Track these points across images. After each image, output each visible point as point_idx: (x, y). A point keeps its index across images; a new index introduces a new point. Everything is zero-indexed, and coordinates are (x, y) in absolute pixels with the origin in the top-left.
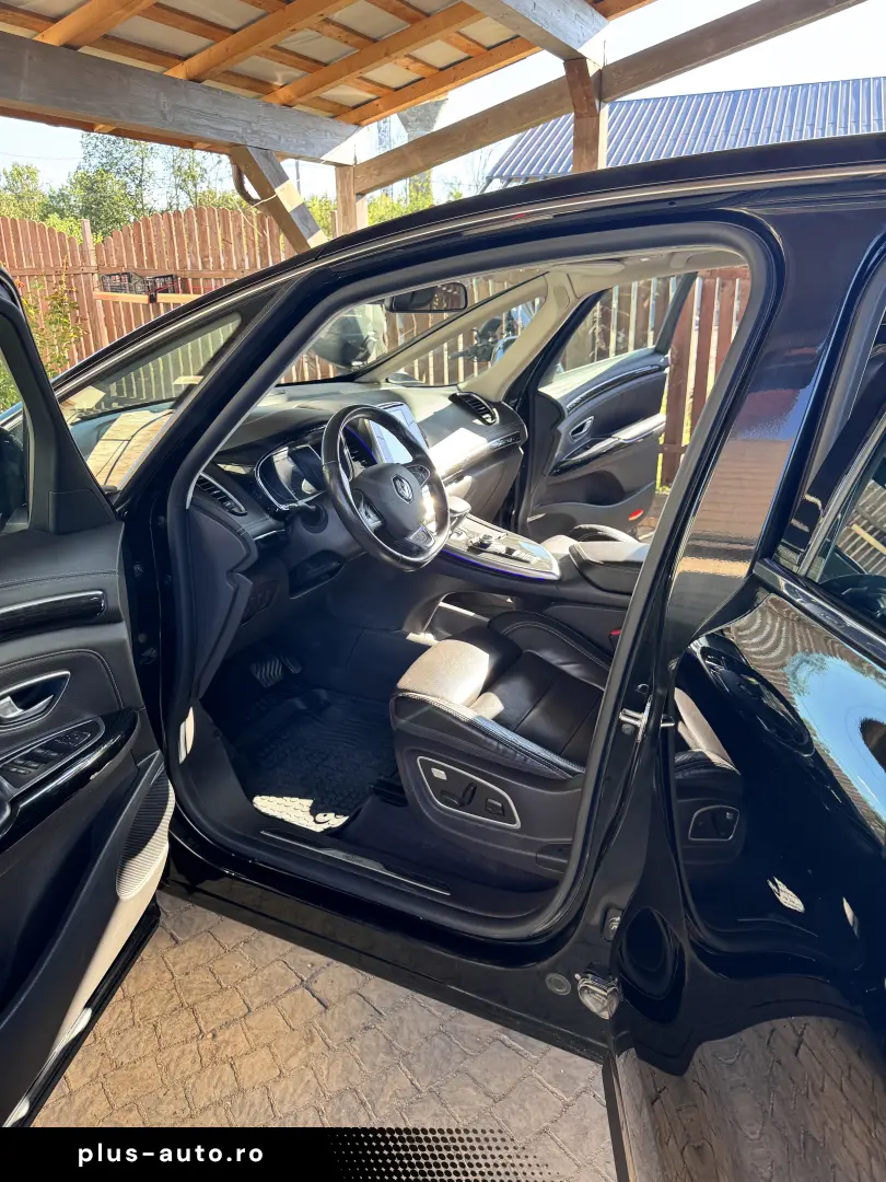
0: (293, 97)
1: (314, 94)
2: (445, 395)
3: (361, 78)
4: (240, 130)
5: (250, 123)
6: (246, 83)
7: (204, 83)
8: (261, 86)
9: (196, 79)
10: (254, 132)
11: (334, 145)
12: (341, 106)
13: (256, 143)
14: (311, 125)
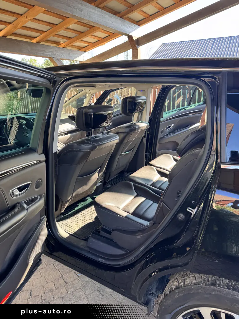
0: (65, 46)
1: (71, 44)
2: (67, 116)
3: (82, 40)
4: (50, 54)
5: (53, 52)
6: (53, 43)
7: (41, 43)
8: (58, 43)
9: (38, 43)
10: (54, 54)
11: (78, 57)
12: (80, 47)
13: (55, 56)
14: (71, 52)
